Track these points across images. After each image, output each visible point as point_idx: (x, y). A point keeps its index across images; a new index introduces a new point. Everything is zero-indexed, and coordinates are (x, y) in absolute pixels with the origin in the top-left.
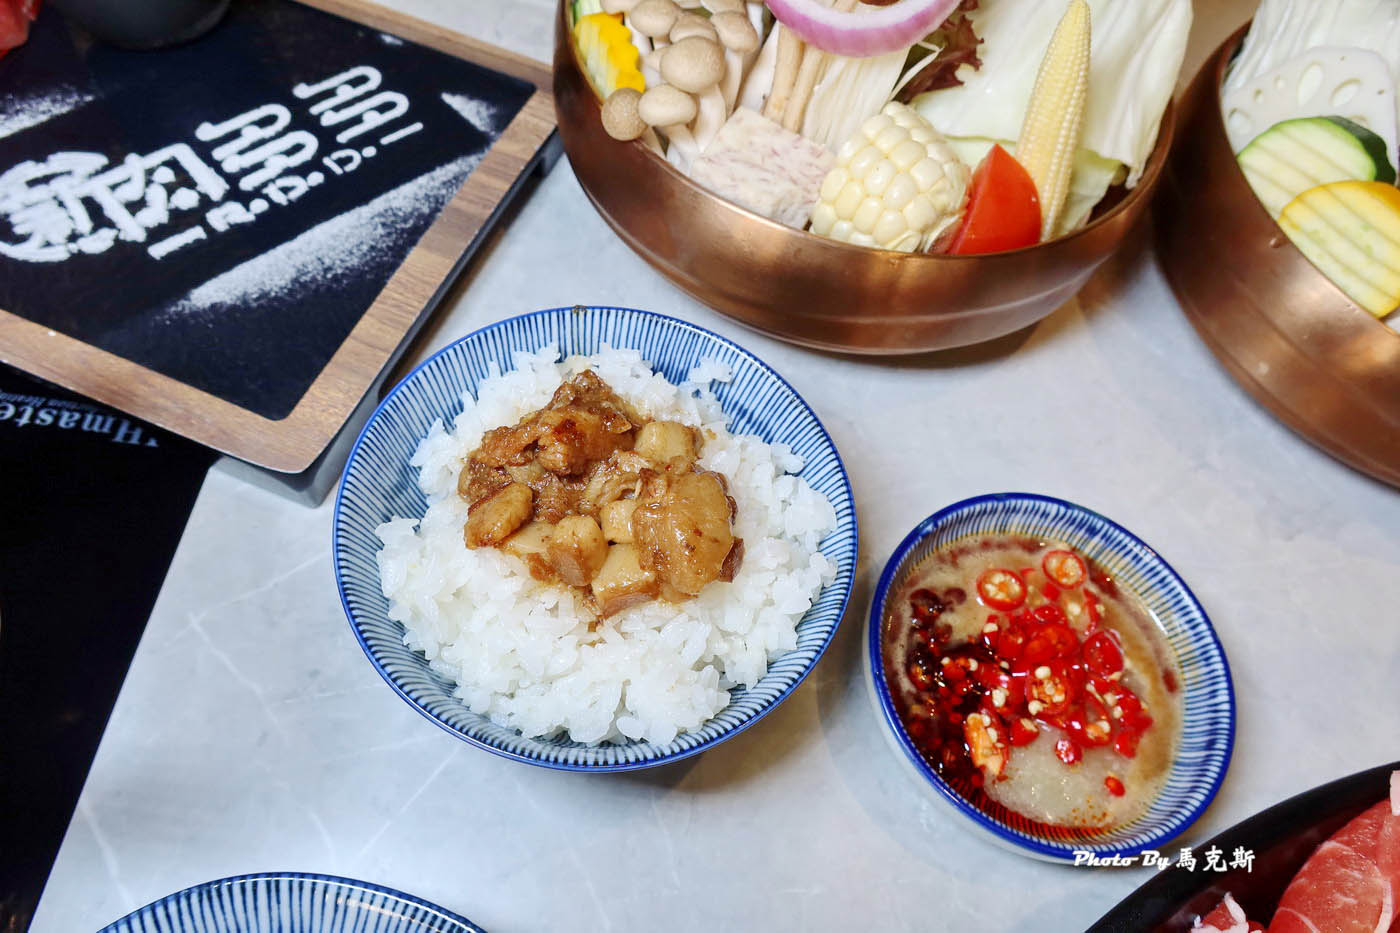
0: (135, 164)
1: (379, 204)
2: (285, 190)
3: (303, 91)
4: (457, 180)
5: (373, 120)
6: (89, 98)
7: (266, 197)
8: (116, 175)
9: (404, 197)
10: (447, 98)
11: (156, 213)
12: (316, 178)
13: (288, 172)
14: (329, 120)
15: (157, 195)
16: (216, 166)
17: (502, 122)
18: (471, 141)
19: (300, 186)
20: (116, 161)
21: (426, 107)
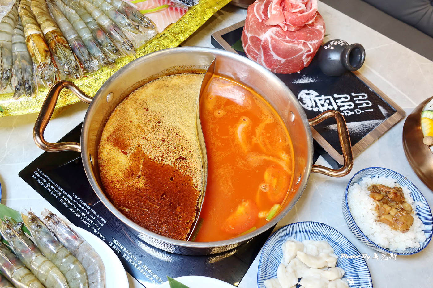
0: (323, 97)
1: (363, 123)
2: (347, 113)
3: (353, 94)
4: (377, 124)
5: (365, 105)
6: (317, 81)
7: (344, 113)
8: (320, 98)
9: (368, 123)
10: (379, 106)
11: (325, 108)
12: (353, 113)
13: (348, 109)
14: (357, 102)
15: (326, 105)
16: (336, 103)
17: (389, 115)
18: (381, 117)
19: (350, 113)
20: (320, 95)
21: (374, 106)
